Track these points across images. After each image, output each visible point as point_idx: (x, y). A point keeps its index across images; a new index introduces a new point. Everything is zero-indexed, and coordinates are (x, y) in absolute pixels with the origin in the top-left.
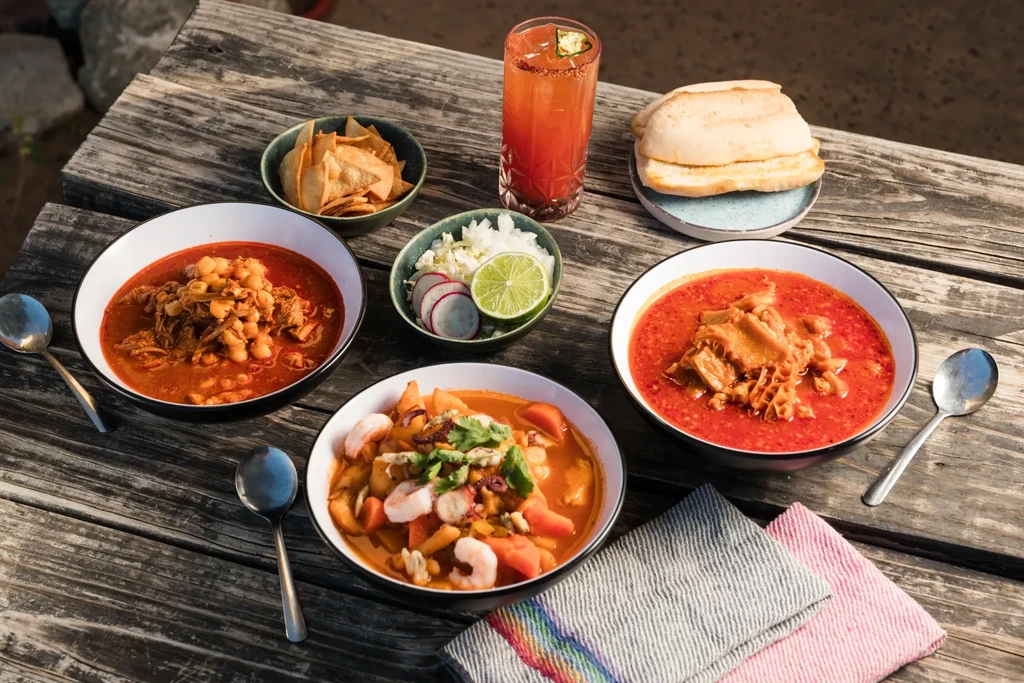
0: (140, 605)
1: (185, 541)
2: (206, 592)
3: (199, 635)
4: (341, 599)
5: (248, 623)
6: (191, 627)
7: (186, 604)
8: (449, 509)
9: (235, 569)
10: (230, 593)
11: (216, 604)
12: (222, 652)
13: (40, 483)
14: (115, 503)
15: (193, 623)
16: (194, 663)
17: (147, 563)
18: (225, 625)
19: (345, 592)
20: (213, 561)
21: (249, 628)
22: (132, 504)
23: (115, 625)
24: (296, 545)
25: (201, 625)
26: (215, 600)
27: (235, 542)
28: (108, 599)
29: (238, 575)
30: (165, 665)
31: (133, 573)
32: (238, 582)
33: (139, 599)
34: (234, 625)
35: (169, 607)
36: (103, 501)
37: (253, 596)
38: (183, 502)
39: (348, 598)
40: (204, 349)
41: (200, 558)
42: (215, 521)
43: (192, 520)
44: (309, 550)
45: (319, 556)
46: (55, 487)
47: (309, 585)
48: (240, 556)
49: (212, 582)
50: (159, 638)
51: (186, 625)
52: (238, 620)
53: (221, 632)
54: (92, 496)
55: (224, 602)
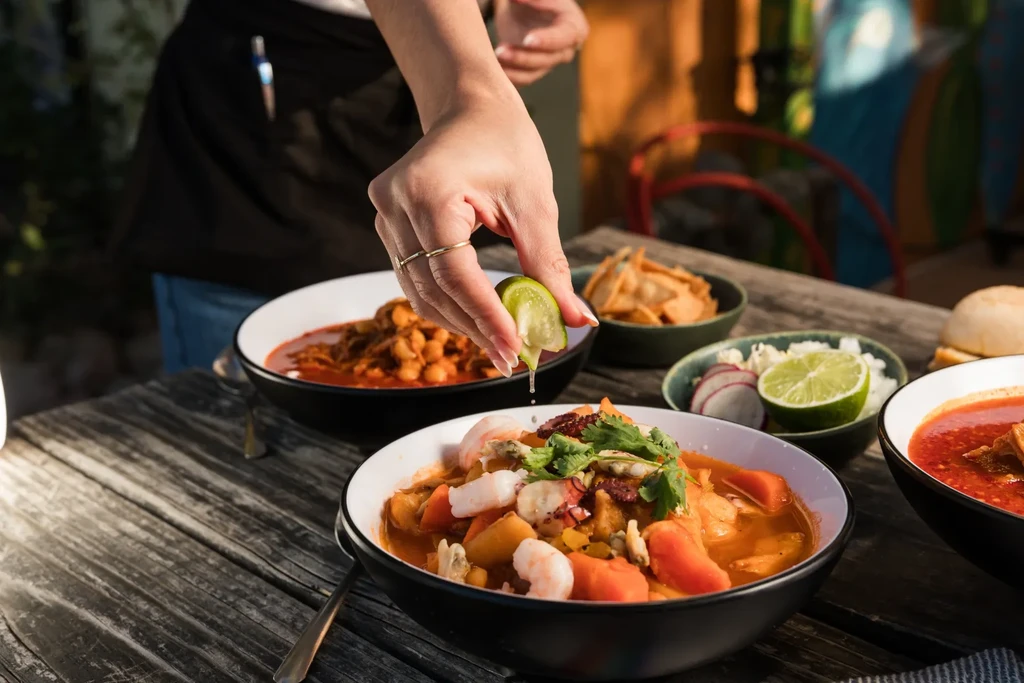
0: (133, 597)
1: (243, 557)
2: (219, 607)
3: (171, 646)
4: (380, 658)
5: (240, 650)
6: (169, 634)
7: (187, 612)
8: (533, 503)
9: (275, 594)
10: (247, 616)
11: (220, 622)
12: (180, 669)
13: (143, 477)
14: (201, 509)
15: (176, 632)
16: (135, 672)
17: (180, 564)
18: (210, 643)
19: (389, 652)
20: (256, 581)
21: (237, 655)
22: (216, 513)
23: (87, 609)
24: (366, 591)
25: (183, 636)
26: (223, 617)
27: (298, 571)
28: (105, 584)
29: (274, 602)
30: (100, 662)
31: (156, 569)
32: (266, 608)
33: (138, 593)
34: (222, 647)
35: (162, 608)
36: (189, 505)
37: (271, 625)
38: (271, 524)
39: (389, 660)
40: (372, 360)
41: (244, 575)
42: (295, 548)
43: (268, 541)
44: (381, 600)
45: (387, 609)
46: (154, 483)
47: (349, 633)
48: (291, 585)
49: (235, 601)
50: (123, 635)
51: (165, 632)
52: (230, 643)
53: (199, 649)
54: (183, 498)
55: (232, 622)
